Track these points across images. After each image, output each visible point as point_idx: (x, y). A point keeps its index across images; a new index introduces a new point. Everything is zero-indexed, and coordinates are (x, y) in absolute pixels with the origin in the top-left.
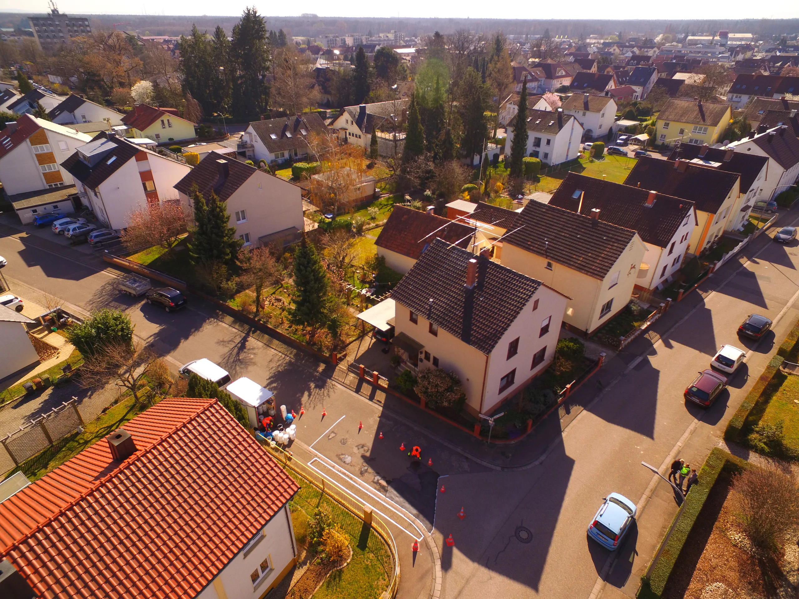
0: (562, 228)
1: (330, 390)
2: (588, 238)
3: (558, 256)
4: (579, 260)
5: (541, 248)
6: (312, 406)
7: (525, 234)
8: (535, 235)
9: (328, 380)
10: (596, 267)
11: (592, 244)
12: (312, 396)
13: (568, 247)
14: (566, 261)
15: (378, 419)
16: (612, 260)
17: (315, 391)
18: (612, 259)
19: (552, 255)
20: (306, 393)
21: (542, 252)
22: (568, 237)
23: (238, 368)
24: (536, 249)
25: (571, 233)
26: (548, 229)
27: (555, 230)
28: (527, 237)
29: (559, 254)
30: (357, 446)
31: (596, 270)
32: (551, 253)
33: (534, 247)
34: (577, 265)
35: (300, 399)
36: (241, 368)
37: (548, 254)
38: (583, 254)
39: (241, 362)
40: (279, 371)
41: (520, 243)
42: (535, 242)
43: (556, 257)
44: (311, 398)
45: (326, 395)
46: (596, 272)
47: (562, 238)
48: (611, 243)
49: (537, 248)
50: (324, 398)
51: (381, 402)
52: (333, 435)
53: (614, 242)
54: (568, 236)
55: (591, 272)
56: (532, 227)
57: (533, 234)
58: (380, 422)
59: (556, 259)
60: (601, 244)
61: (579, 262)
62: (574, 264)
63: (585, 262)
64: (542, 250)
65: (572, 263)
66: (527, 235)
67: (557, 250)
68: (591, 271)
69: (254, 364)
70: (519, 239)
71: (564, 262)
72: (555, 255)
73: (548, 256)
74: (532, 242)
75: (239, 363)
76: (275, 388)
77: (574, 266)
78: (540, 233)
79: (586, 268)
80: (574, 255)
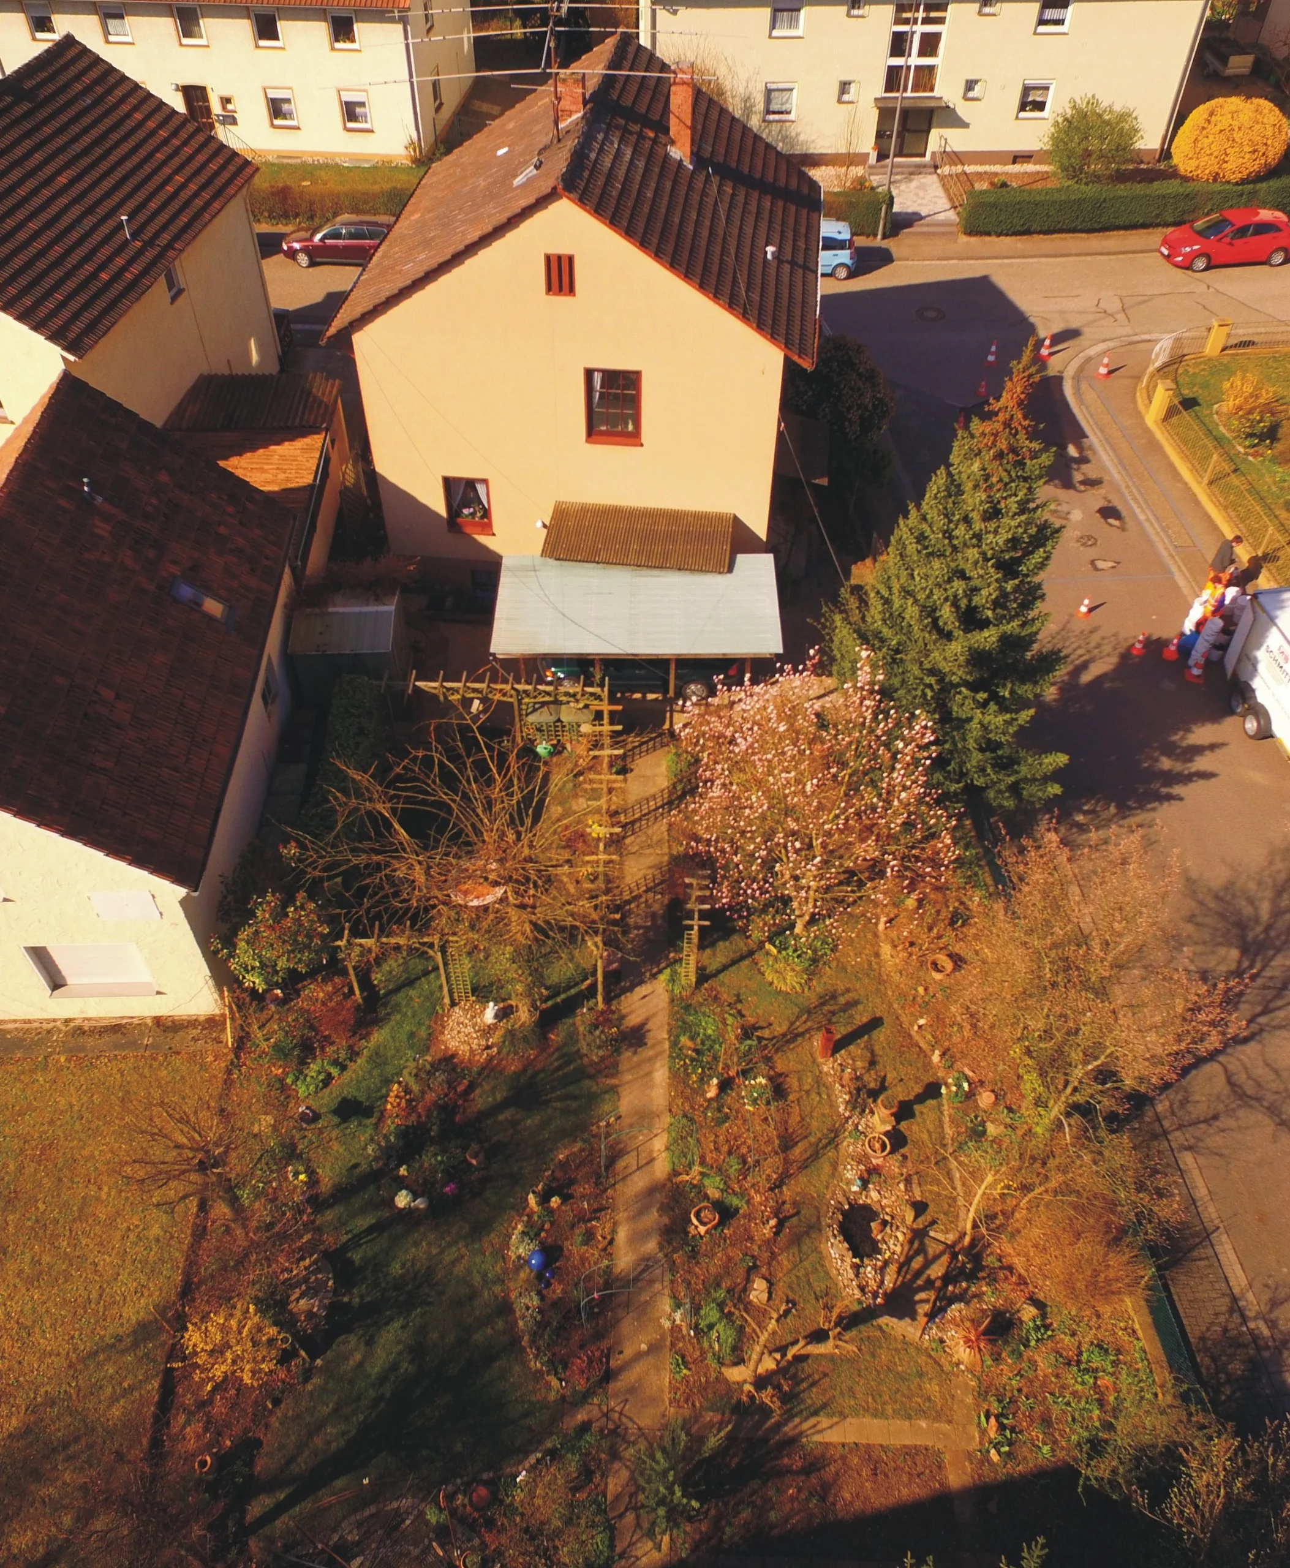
5: (129, 252)
20: (1086, 678)
23: (1265, 910)
35: (1114, 670)
36: (1251, 901)
39: (1242, 926)
40: (1123, 806)
61: (194, 186)
69: (1191, 885)
76: (1170, 750)
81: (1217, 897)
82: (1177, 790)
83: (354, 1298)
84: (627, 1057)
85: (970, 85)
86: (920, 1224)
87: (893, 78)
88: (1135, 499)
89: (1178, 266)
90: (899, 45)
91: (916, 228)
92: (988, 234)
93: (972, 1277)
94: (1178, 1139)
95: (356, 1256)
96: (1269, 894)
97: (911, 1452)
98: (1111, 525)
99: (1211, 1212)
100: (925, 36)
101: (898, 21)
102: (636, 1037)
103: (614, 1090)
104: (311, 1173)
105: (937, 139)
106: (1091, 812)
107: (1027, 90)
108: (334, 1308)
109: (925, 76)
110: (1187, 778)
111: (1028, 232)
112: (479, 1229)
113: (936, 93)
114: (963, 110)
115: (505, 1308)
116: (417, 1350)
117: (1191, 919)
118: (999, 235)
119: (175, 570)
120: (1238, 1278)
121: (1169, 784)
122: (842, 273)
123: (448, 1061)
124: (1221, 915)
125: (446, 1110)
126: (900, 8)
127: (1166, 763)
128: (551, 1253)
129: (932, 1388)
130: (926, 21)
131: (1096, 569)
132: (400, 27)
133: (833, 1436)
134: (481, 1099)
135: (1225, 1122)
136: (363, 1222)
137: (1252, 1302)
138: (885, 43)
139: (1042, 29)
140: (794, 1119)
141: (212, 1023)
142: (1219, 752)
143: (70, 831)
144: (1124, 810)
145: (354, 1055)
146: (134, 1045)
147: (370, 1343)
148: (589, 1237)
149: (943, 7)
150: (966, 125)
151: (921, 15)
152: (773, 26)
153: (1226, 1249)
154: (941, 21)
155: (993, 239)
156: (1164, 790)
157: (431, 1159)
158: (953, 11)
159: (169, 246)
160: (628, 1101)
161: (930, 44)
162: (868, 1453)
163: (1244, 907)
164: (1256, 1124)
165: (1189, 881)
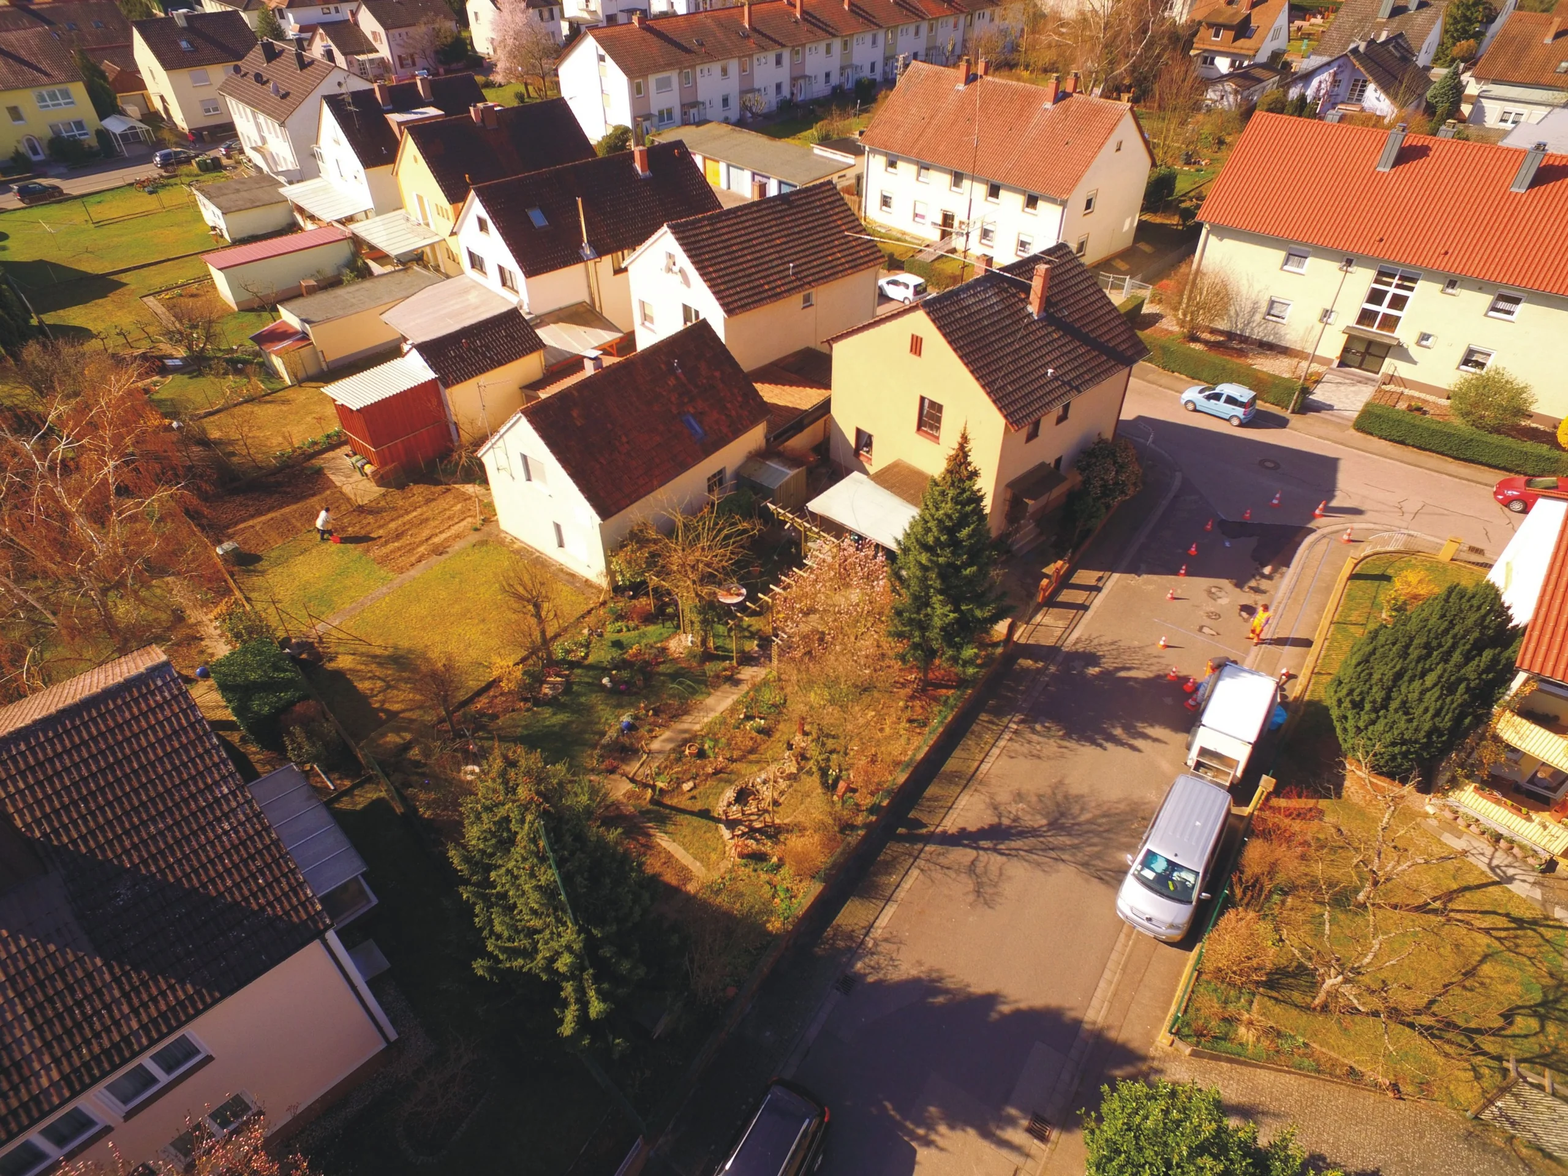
12: (1128, 664)
20: (1123, 674)
35: (1143, 680)
44: (1136, 664)
45: (1114, 647)
50: (1125, 647)
51: (1100, 576)
76: (1129, 728)
81: (1066, 797)
82: (1108, 745)
83: (562, 699)
84: (726, 687)
85: (1425, 337)
87: (1366, 317)
89: (1500, 501)
90: (1376, 297)
91: (1323, 414)
92: (1371, 434)
93: (769, 837)
94: (921, 862)
95: (575, 688)
96: (1097, 812)
97: (684, 868)
98: (1241, 616)
99: (901, 894)
100: (1395, 296)
101: (1376, 281)
102: (737, 683)
103: (709, 694)
104: (587, 655)
105: (1390, 365)
106: (1049, 728)
107: (1471, 352)
108: (555, 698)
109: (1390, 323)
110: (1121, 743)
111: (1402, 443)
112: (620, 706)
113: (1396, 334)
114: (1414, 351)
115: (603, 734)
116: (565, 726)
117: (1040, 797)
118: (1380, 437)
119: (692, 410)
120: (883, 921)
121: (1107, 740)
122: (1236, 422)
123: (664, 650)
124: (1059, 805)
125: (647, 663)
126: (1381, 273)
127: (1118, 732)
128: (631, 727)
129: (714, 856)
130: (1398, 286)
131: (1200, 629)
132: (1060, 209)
133: (664, 844)
134: (662, 668)
136: (587, 680)
137: (877, 932)
138: (1365, 293)
139: (1492, 313)
140: (764, 747)
141: (600, 590)
142: (1156, 744)
143: (572, 475)
144: (1067, 736)
145: (636, 628)
146: (573, 583)
147: (555, 714)
148: (651, 731)
149: (1414, 280)
150: (1415, 363)
151: (1396, 281)
152: (1286, 262)
153: (890, 910)
154: (1411, 289)
155: (1376, 439)
156: (1101, 741)
157: (625, 674)
158: (1420, 285)
159: (809, 283)
160: (710, 701)
161: (1399, 302)
162: (670, 856)
163: (1076, 809)
164: (967, 883)
165: (1061, 782)
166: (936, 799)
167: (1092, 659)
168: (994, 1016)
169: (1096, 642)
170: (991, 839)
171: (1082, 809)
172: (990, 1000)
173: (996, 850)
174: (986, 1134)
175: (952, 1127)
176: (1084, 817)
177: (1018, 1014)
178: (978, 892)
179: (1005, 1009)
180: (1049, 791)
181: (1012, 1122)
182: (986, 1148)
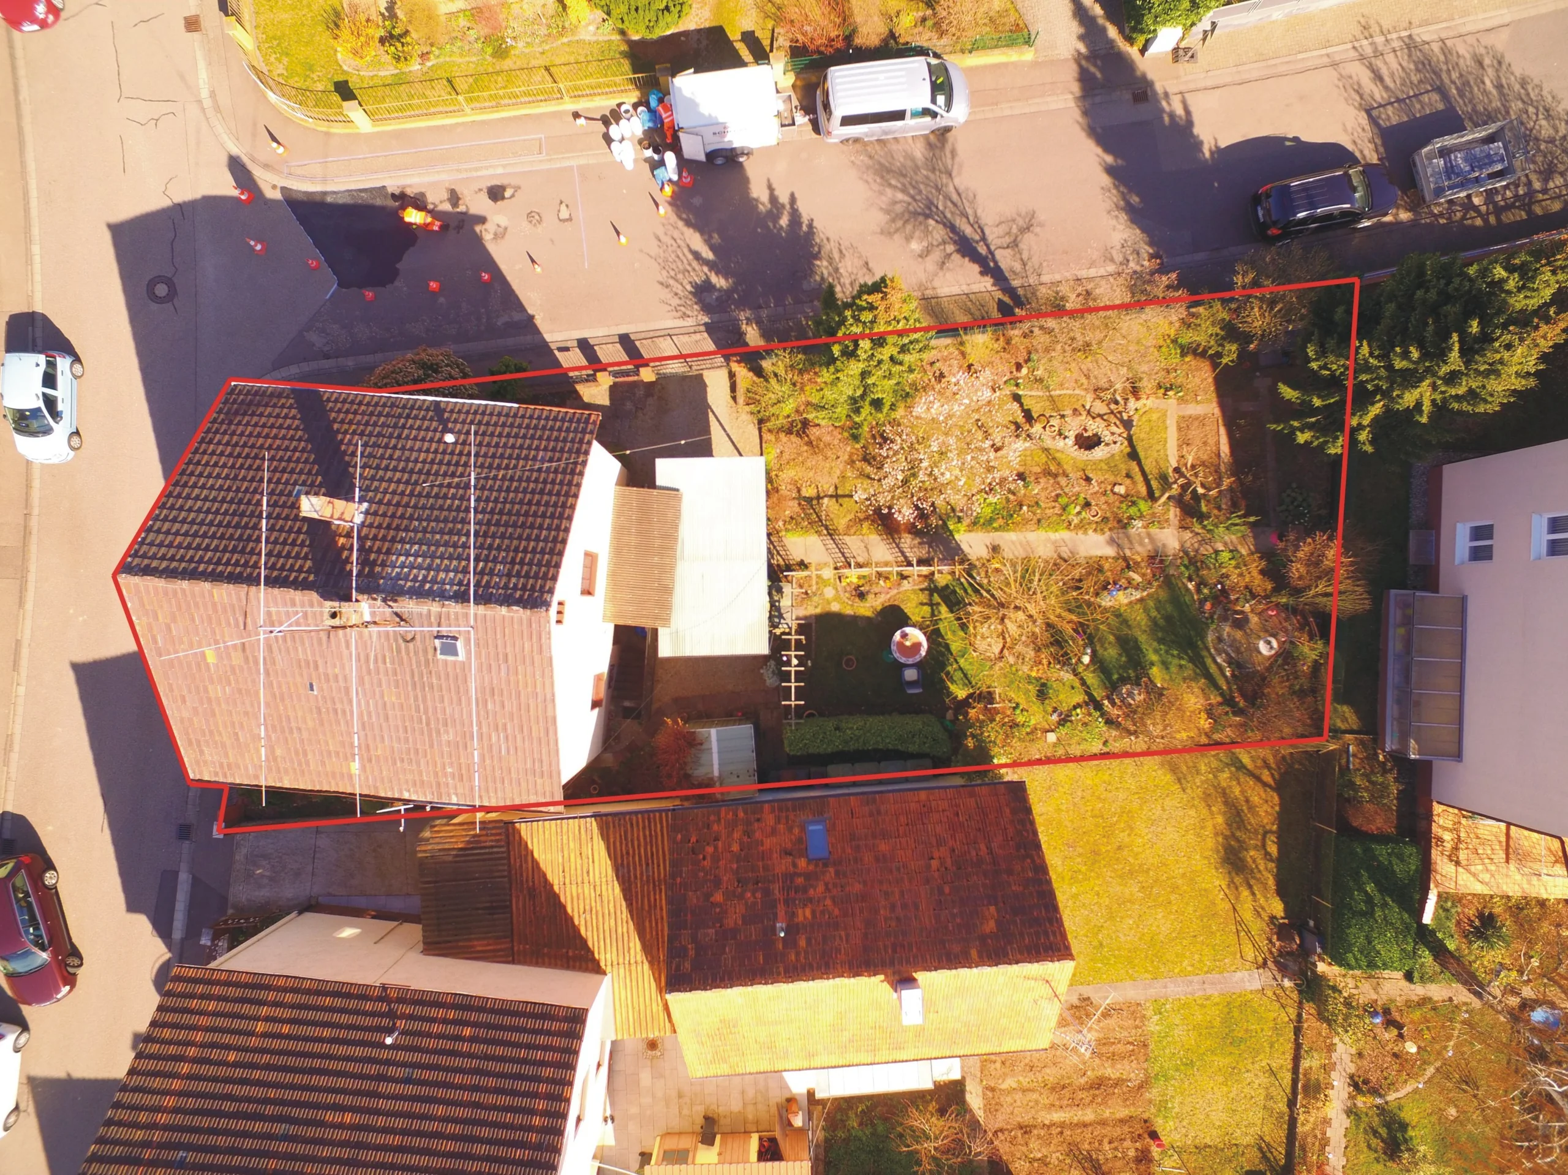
0: (360, 1145)
1: (678, 302)
2: (245, 1134)
3: (342, 1011)
4: (267, 1019)
5: (416, 1026)
6: (667, 240)
7: (499, 1067)
8: (458, 1079)
9: (707, 320)
10: (201, 1013)
11: (227, 1106)
12: (690, 257)
13: (317, 1063)
14: (312, 1000)
15: (530, 311)
16: (150, 1057)
17: (700, 273)
18: (151, 1065)
19: (368, 1006)
20: (708, 254)
21: (408, 1009)
22: (328, 1107)
24: (434, 1012)
25: (319, 1133)
26: (416, 1125)
27: (385, 1130)
28: (487, 1057)
29: (344, 1019)
30: (506, 229)
31: (202, 997)
32: (373, 1014)
33: (445, 1021)
34: (271, 996)
35: (702, 233)
37: (384, 1007)
38: (255, 1050)
39: (914, 214)
40: (817, 256)
41: (507, 1020)
42: (448, 1045)
43: (353, 1004)
44: (686, 251)
45: (672, 282)
46: (200, 989)
47: (348, 1100)
48: (157, 1136)
49: (433, 1020)
50: (665, 273)
51: (561, 349)
52: (565, 214)
53: (146, 1144)
54: (329, 1116)
55: (218, 983)
56: (483, 1114)
57: (468, 1080)
58: (520, 307)
59: (348, 996)
60: (197, 1121)
61: (264, 1011)
62: (280, 997)
63: (242, 1017)
64: (411, 1017)
65: (289, 998)
66: (491, 1065)
67: (353, 1035)
68: (216, 990)
70: (515, 1037)
71: (318, 993)
72: (357, 1012)
73: (380, 999)
74: (458, 1038)
75: (919, 207)
76: (773, 216)
77: (278, 989)
78: (440, 1093)
79: (238, 993)
80: (288, 1037)
81: (893, 220)
84: (1006, 554)
86: (1084, 413)
88: (476, 169)
94: (1033, 280)
96: (889, 192)
98: (513, 196)
102: (995, 549)
110: (796, 211)
115: (1131, 605)
117: (907, 239)
120: (1097, 271)
121: (800, 224)
124: (906, 222)
127: (784, 221)
129: (1155, 416)
131: (570, 219)
133: (1175, 458)
135: (1025, 256)
140: (1036, 469)
142: (775, 185)
156: (805, 228)
163: (899, 208)
164: (1028, 242)
165: (882, 233)
166: (968, 311)
167: (702, 292)
168: (1120, 162)
169: (676, 301)
170: (975, 249)
171: (895, 203)
172: (1110, 170)
173: (984, 239)
174: (1190, 123)
175: (1201, 143)
176: (900, 196)
177: (1107, 149)
178: (1028, 228)
179: (1109, 159)
180: (896, 237)
181: (1172, 115)
182: (1196, 118)
